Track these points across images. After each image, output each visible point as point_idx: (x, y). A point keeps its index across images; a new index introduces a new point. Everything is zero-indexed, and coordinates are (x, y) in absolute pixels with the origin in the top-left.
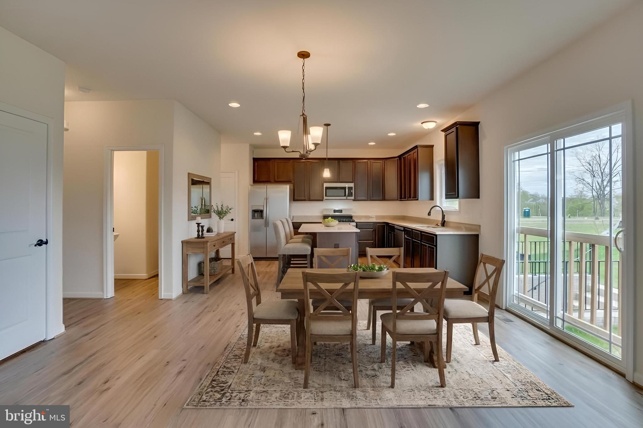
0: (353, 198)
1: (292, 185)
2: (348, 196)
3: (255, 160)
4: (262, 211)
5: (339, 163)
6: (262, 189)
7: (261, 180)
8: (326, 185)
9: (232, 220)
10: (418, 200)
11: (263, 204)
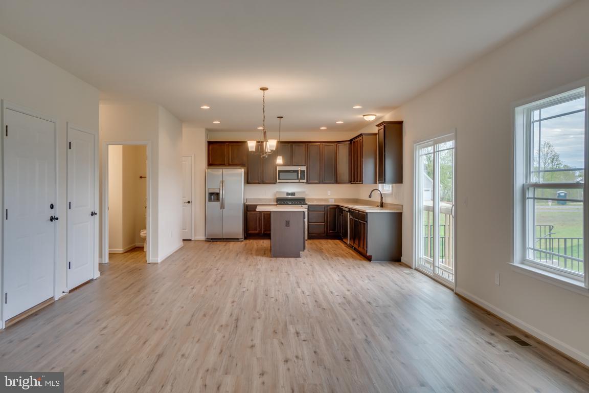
0: (305, 181)
1: (246, 168)
2: (301, 179)
3: (210, 143)
4: (218, 194)
5: (292, 146)
6: (218, 172)
7: (217, 163)
8: (278, 168)
9: (189, 202)
10: (362, 183)
11: (218, 187)
